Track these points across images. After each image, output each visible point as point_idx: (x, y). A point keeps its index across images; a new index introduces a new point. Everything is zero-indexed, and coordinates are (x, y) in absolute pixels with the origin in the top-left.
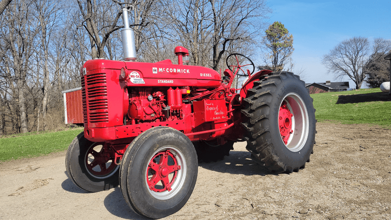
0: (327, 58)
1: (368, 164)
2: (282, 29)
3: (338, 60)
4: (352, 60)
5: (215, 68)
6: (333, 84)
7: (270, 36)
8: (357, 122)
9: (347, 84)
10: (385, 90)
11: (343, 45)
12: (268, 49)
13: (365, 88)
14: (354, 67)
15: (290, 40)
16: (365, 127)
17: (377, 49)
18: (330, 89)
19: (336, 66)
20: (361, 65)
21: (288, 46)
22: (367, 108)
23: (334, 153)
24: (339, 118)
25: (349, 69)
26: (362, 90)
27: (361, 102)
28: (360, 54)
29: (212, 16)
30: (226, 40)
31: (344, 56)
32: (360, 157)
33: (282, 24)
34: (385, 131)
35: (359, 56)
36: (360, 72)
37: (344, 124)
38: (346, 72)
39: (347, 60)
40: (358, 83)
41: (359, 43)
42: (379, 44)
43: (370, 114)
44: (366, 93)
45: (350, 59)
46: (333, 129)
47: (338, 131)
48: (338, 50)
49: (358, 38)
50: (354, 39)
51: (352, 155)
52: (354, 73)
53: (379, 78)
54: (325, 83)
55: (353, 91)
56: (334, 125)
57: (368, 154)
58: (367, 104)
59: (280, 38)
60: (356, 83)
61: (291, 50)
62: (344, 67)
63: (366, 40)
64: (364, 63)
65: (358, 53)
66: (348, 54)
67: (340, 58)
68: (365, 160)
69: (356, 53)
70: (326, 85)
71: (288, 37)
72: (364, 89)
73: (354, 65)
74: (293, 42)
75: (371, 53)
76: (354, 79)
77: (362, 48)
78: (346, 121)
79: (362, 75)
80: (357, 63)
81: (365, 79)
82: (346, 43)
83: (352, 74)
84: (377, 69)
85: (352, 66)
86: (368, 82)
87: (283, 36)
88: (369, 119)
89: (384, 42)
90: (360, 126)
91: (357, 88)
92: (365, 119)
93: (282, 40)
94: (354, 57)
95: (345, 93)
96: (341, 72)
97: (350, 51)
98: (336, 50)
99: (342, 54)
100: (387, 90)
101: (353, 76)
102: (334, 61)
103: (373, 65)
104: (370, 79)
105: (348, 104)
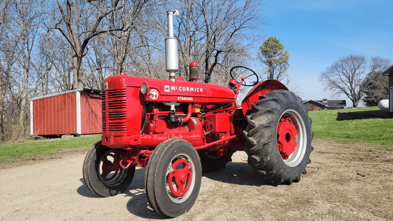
0: (324, 75)
1: (369, 204)
2: (277, 45)
3: (334, 78)
4: (349, 78)
5: (206, 81)
6: (330, 102)
7: (265, 52)
8: (354, 140)
9: (344, 103)
10: (384, 108)
11: (339, 63)
12: (264, 64)
13: (361, 106)
14: (351, 85)
15: (286, 56)
16: (364, 146)
17: (374, 67)
18: (327, 107)
19: (333, 84)
20: (358, 84)
21: (284, 62)
22: (365, 126)
23: (319, 183)
24: (333, 136)
25: (346, 86)
26: (359, 108)
27: (358, 119)
28: (357, 72)
29: (205, 27)
30: (218, 52)
31: (341, 74)
32: (358, 191)
33: (277, 39)
34: (388, 152)
35: (356, 74)
36: (357, 90)
37: (338, 142)
38: (343, 90)
39: (344, 78)
40: (355, 101)
41: (355, 62)
42: (376, 62)
43: (368, 132)
44: (363, 111)
45: (347, 77)
46: (325, 148)
47: (330, 151)
48: (335, 67)
49: (355, 56)
50: (351, 57)
51: (346, 187)
52: (351, 92)
53: (376, 97)
54: (322, 101)
55: (350, 109)
56: (326, 143)
57: (369, 187)
58: (364, 121)
59: (275, 53)
60: (353, 101)
61: (286, 66)
62: (341, 85)
63: (363, 59)
64: (361, 81)
65: (355, 71)
66: (344, 72)
67: (336, 76)
68: (366, 198)
69: (353, 71)
70: (323, 103)
71: (283, 53)
72: (362, 108)
73: (351, 83)
74: (289, 57)
75: (368, 71)
76: (351, 97)
77: (359, 67)
78: (341, 139)
79: (359, 94)
80: (354, 81)
81: (362, 98)
82: (343, 61)
83: (349, 92)
84: (374, 88)
85: (349, 84)
86: (365, 101)
87: (279, 52)
88: (367, 137)
89: (382, 60)
90: (357, 145)
91: (354, 106)
92: (363, 137)
93: (278, 55)
94: (351, 74)
95: (342, 111)
96: (338, 90)
97: (347, 69)
98: (333, 67)
99: (339, 72)
100: (386, 108)
101: (350, 94)
102: (330, 78)
103: (370, 84)
104: (367, 98)
105: (344, 121)
